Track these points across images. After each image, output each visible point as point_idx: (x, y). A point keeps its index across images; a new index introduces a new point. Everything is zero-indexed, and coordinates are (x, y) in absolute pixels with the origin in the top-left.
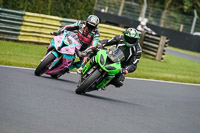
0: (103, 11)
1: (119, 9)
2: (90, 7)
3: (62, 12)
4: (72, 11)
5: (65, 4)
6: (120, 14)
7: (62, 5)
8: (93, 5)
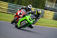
0: (48, 6)
1: (53, 6)
2: (44, 5)
3: (35, 6)
4: (38, 6)
5: (36, 4)
6: (53, 7)
7: (35, 4)
8: (45, 5)
